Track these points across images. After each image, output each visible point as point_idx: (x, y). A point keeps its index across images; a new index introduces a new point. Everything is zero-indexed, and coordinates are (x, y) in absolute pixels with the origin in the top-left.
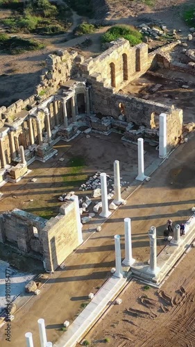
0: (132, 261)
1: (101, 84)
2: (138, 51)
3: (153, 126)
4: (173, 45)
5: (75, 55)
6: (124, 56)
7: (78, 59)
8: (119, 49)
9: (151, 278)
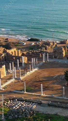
0: (16, 77)
1: (10, 54)
2: (18, 51)
3: (21, 62)
4: (26, 52)
5: (4, 48)
6: (15, 51)
7: (4, 49)
8: (14, 49)
9: (20, 79)
